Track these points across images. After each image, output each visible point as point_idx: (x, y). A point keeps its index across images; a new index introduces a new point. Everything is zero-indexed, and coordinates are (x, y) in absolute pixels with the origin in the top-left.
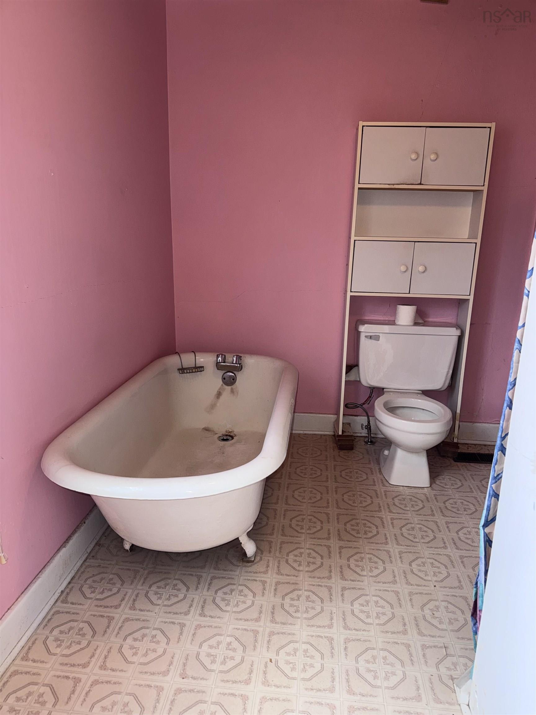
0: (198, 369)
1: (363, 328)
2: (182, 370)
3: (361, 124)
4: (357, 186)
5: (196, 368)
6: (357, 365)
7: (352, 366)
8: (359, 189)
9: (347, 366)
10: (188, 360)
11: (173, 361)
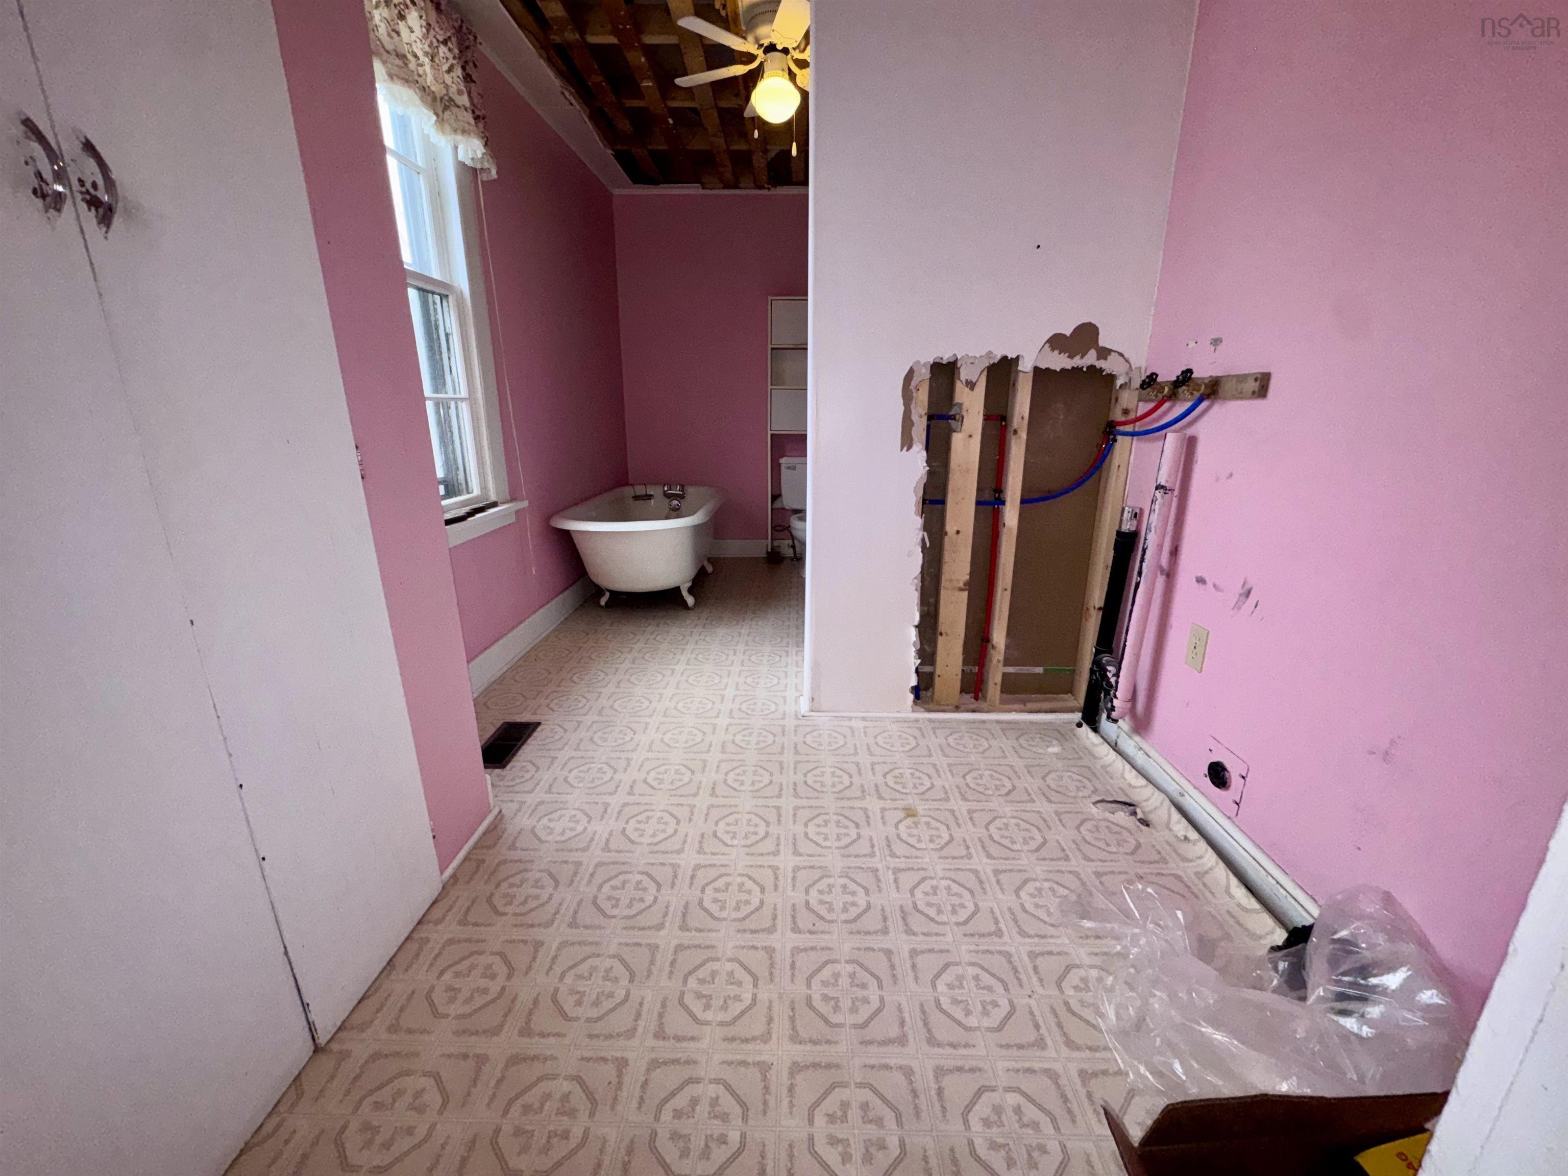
0: (649, 497)
1: (783, 461)
2: (636, 498)
3: (770, 298)
4: (770, 346)
5: (646, 495)
6: (780, 495)
7: (776, 497)
8: (772, 349)
9: (772, 496)
10: (640, 490)
11: (628, 491)
